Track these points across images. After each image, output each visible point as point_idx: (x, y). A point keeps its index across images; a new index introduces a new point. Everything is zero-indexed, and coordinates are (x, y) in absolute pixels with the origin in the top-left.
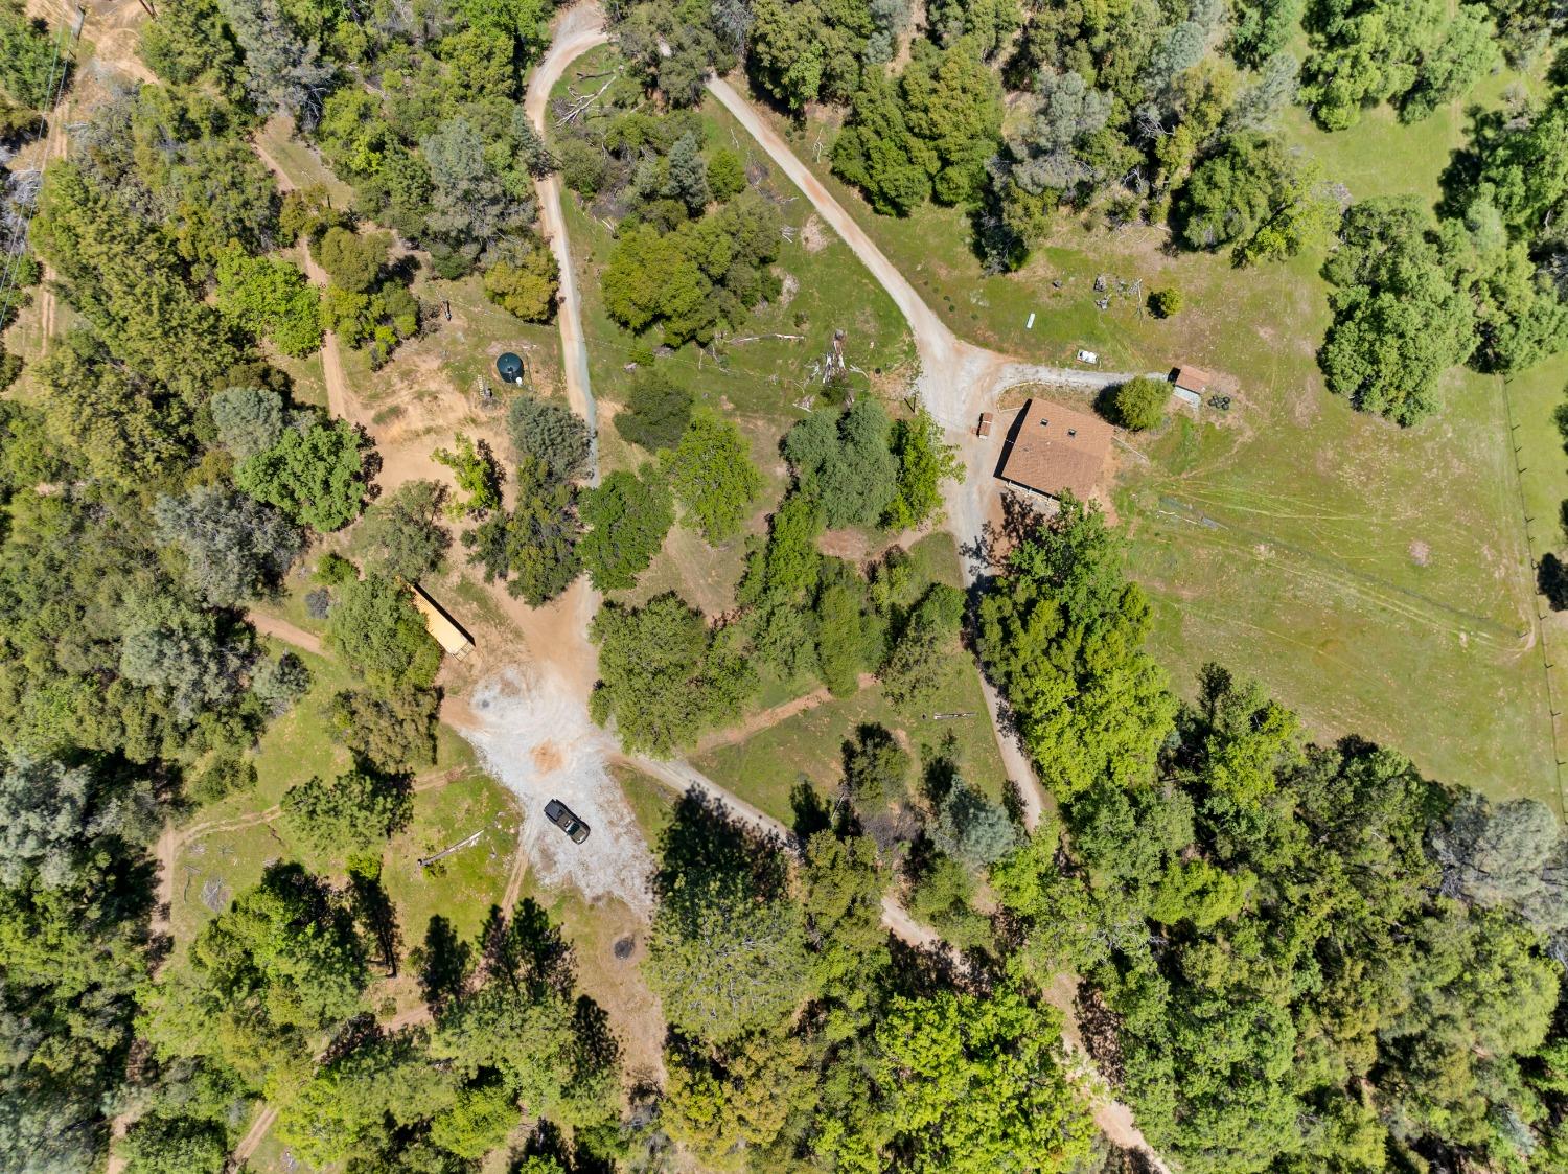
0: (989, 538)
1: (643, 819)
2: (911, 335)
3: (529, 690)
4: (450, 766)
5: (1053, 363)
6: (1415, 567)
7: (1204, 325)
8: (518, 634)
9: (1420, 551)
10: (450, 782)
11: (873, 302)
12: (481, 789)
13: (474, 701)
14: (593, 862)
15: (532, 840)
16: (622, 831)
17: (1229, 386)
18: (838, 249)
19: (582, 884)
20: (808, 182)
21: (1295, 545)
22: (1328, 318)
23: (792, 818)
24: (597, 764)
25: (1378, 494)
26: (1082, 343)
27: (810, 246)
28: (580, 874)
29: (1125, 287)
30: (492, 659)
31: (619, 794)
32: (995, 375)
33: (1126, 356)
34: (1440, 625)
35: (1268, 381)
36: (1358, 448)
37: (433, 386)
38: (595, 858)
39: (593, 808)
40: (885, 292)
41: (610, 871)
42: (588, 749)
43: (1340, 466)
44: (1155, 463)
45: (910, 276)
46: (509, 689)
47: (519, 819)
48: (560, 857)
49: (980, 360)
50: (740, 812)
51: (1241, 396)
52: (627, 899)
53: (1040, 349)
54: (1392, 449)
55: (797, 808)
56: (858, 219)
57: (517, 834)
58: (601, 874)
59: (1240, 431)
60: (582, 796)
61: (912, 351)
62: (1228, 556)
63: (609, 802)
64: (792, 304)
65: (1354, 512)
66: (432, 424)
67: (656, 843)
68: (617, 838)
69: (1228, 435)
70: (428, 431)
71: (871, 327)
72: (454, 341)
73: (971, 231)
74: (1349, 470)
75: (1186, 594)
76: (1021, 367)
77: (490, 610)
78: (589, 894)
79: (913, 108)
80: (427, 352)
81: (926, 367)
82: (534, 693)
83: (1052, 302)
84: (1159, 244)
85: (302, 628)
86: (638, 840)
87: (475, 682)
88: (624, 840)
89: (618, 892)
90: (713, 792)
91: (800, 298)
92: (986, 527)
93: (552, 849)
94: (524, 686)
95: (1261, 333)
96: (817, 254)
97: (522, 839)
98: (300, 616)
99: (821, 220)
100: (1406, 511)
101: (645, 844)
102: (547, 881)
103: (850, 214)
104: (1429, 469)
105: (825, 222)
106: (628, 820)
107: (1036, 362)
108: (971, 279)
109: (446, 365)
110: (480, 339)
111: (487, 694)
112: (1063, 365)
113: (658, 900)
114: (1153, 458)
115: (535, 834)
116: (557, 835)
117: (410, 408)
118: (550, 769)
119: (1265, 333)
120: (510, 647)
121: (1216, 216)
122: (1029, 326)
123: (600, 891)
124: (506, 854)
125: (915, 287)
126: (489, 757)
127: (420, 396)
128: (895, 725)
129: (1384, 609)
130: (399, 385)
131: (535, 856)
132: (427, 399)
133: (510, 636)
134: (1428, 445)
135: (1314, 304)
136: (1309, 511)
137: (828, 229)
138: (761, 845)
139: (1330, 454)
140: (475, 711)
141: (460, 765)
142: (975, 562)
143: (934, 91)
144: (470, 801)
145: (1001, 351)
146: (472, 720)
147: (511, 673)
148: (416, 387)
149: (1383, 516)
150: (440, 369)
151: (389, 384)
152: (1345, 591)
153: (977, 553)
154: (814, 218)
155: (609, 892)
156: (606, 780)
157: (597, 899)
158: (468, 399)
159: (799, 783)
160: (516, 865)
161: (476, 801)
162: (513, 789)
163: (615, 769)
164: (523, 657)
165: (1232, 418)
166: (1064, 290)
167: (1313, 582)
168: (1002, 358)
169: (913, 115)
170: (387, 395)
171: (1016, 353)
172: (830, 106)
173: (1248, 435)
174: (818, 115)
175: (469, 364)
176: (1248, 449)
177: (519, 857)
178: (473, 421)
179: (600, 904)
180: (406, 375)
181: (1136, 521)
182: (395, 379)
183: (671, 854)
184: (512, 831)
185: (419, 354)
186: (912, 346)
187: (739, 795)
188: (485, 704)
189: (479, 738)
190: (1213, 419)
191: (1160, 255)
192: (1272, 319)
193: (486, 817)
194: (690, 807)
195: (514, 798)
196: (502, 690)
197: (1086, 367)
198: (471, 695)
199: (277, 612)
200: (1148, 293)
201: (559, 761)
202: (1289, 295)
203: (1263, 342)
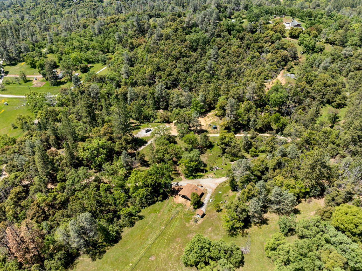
2: (221, 177)
6: (150, 256)
9: (153, 258)
17: (199, 222)
21: (162, 233)
25: (168, 251)
26: (214, 200)
29: (224, 205)
32: (210, 188)
33: (210, 207)
34: (135, 260)
35: (199, 229)
36: (179, 247)
39: (149, 133)
41: (141, 134)
43: (176, 243)
49: (214, 186)
51: (197, 225)
52: (137, 135)
54: (178, 255)
59: (189, 224)
61: (217, 178)
62: (164, 221)
64: (229, 163)
65: (166, 245)
67: (142, 138)
68: (144, 135)
69: (189, 222)
71: (223, 173)
72: (219, 122)
74: (175, 244)
75: (159, 214)
76: (211, 192)
78: (139, 132)
80: (217, 119)
81: (214, 179)
83: (224, 196)
100: (163, 256)
102: (141, 130)
104: (171, 264)
107: (212, 195)
114: (188, 211)
119: (210, 229)
129: (143, 249)
132: (210, 120)
134: (177, 264)
135: (216, 240)
139: (180, 241)
145: (215, 190)
148: (212, 119)
150: (215, 121)
153: (177, 184)
158: (210, 123)
165: (192, 222)
168: (214, 189)
181: (175, 206)
182: (214, 117)
187: (145, 148)
190: (193, 219)
192: (213, 230)
202: (218, 234)
203: (208, 229)
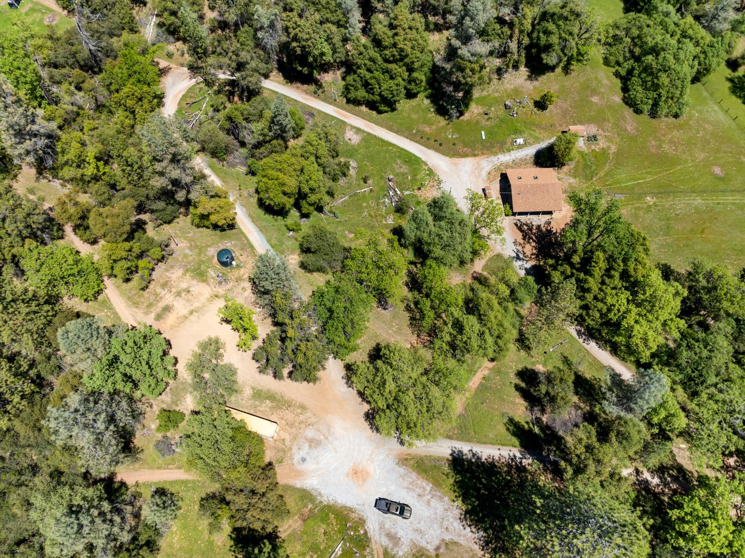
0: (520, 248)
1: (437, 484)
2: (427, 165)
3: (327, 438)
4: (299, 510)
5: (503, 152)
6: (720, 179)
7: (565, 106)
8: (303, 408)
9: (717, 170)
10: (304, 521)
11: (399, 157)
12: (327, 515)
13: (295, 461)
14: (422, 526)
15: (377, 533)
16: (429, 497)
17: (593, 130)
18: (369, 138)
19: (423, 544)
20: (337, 112)
21: (664, 191)
22: (618, 83)
23: (515, 441)
24: (391, 463)
25: (684, 153)
26: (513, 136)
27: (353, 142)
28: (419, 538)
29: (520, 103)
30: (294, 430)
31: (414, 475)
32: (479, 168)
33: (537, 134)
35: (609, 121)
36: (664, 135)
37: (184, 285)
38: (422, 523)
39: (404, 492)
40: (403, 149)
41: (436, 526)
42: (381, 457)
43: (661, 146)
44: (577, 178)
45: (412, 137)
46: (314, 443)
47: (362, 522)
48: (401, 534)
49: (467, 164)
50: (487, 452)
51: (600, 132)
52: (456, 539)
53: (494, 147)
54: (678, 131)
55: (514, 434)
56: (370, 120)
57: (366, 533)
58: (431, 532)
59: (609, 148)
60: (393, 488)
61: (431, 173)
62: (636, 209)
63: (411, 483)
64: (357, 173)
65: (679, 165)
66: (192, 308)
67: (453, 495)
68: (428, 502)
69: (604, 152)
70: (191, 312)
71: (404, 169)
72: (186, 256)
73: (432, 105)
74: (666, 146)
76: (489, 159)
77: (279, 401)
78: (431, 548)
79: (385, 48)
80: (172, 267)
81: (442, 177)
82: (330, 439)
83: (488, 123)
84: (526, 77)
85: (158, 468)
86: (441, 498)
87: (290, 449)
88: (433, 502)
89: (447, 537)
90: (465, 448)
91: (359, 169)
92: (515, 243)
93: (393, 531)
94: (322, 437)
95: (593, 100)
96: (359, 145)
97: (371, 534)
98: (154, 460)
99: (353, 127)
100: (700, 155)
101: (446, 498)
102: (401, 553)
103: (366, 120)
104: (698, 133)
105: (355, 128)
106: (429, 488)
107: (496, 154)
108: (443, 127)
109: (187, 271)
110: (200, 249)
111: (301, 453)
112: (509, 151)
113: (474, 530)
114: (575, 177)
115: (377, 527)
116: (392, 521)
117: (175, 303)
118: (364, 481)
119: (595, 99)
120: (302, 417)
121: (556, 47)
122: (484, 138)
123: (436, 542)
124: (364, 549)
125: (416, 142)
126: (322, 492)
127: (178, 294)
128: (533, 363)
129: (719, 203)
130: (163, 293)
131: (385, 541)
132: (183, 294)
133: (299, 411)
134: (691, 122)
135: (608, 79)
136: (661, 172)
137: (358, 130)
138: (509, 466)
139: (654, 143)
140: (299, 467)
141: (306, 506)
142: (520, 263)
143: (396, 34)
144: (324, 526)
145: (475, 155)
146: (299, 474)
147: (310, 433)
148: (174, 290)
149: (692, 161)
150: (184, 274)
151: (156, 295)
152: (696, 202)
153: (518, 258)
154: (349, 127)
155: (443, 540)
156: (402, 470)
157: (438, 548)
158: (208, 284)
159: (506, 420)
160: (375, 553)
161: (328, 524)
162: (348, 505)
163: (404, 461)
164: (313, 420)
165: (602, 144)
166: (491, 115)
167: (682, 204)
168: (477, 159)
169: (387, 52)
170: (158, 301)
171: (483, 154)
172: (331, 73)
173: (614, 149)
174: (326, 79)
175: (200, 265)
176: (617, 154)
177: (374, 546)
178: (216, 296)
179: (442, 550)
180: (164, 285)
182: (159, 290)
183: (465, 497)
184: (362, 532)
185: (167, 270)
186: (430, 170)
187: (480, 442)
188: (304, 460)
189: (309, 483)
190: (593, 147)
191: (529, 82)
192: (594, 92)
193: (339, 532)
194: (457, 462)
195: (351, 510)
196: (310, 446)
197: (520, 147)
198: (291, 458)
199: (137, 465)
200: (532, 101)
201: (367, 473)
202: (596, 78)
203: (596, 104)
